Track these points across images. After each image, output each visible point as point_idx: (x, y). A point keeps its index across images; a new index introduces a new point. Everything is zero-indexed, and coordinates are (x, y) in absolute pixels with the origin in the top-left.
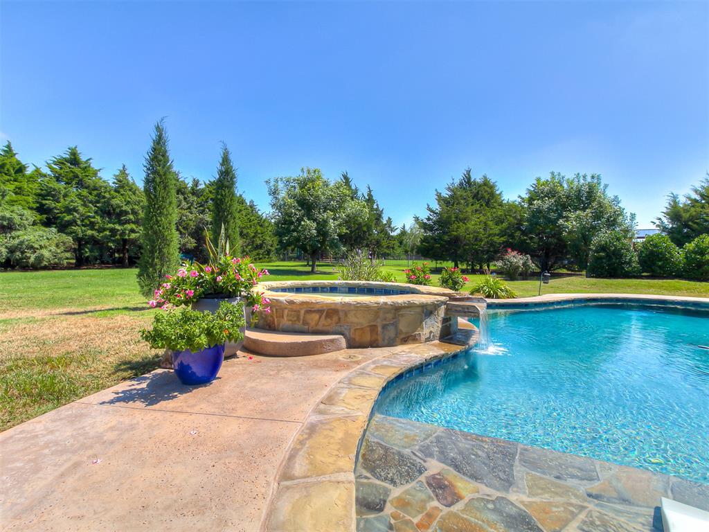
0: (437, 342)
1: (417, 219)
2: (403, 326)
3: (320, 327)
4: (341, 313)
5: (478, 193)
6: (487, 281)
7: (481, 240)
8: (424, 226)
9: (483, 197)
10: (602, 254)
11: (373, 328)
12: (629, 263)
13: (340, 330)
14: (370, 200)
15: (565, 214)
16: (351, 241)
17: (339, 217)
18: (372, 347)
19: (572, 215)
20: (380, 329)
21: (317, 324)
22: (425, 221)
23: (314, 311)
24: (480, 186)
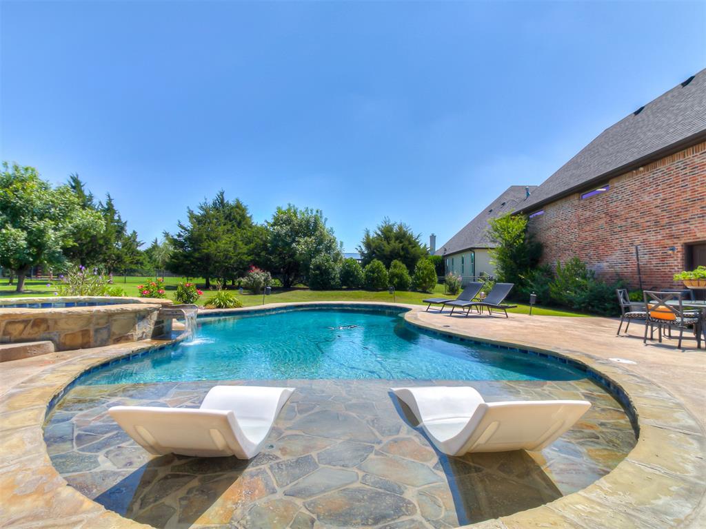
0: (149, 340)
1: (167, 235)
2: (116, 329)
3: (24, 336)
4: (49, 322)
5: (230, 214)
6: (219, 294)
7: (231, 258)
8: (175, 243)
9: (235, 218)
10: (317, 272)
11: (85, 333)
12: (334, 279)
13: (48, 336)
14: (109, 210)
15: (297, 239)
16: (81, 254)
17: (64, 228)
18: (83, 348)
19: (302, 241)
20: (92, 333)
21: (20, 334)
22: (176, 237)
23: (19, 322)
24: (232, 208)
